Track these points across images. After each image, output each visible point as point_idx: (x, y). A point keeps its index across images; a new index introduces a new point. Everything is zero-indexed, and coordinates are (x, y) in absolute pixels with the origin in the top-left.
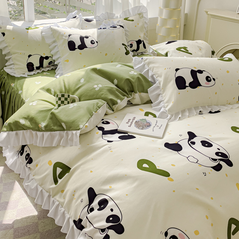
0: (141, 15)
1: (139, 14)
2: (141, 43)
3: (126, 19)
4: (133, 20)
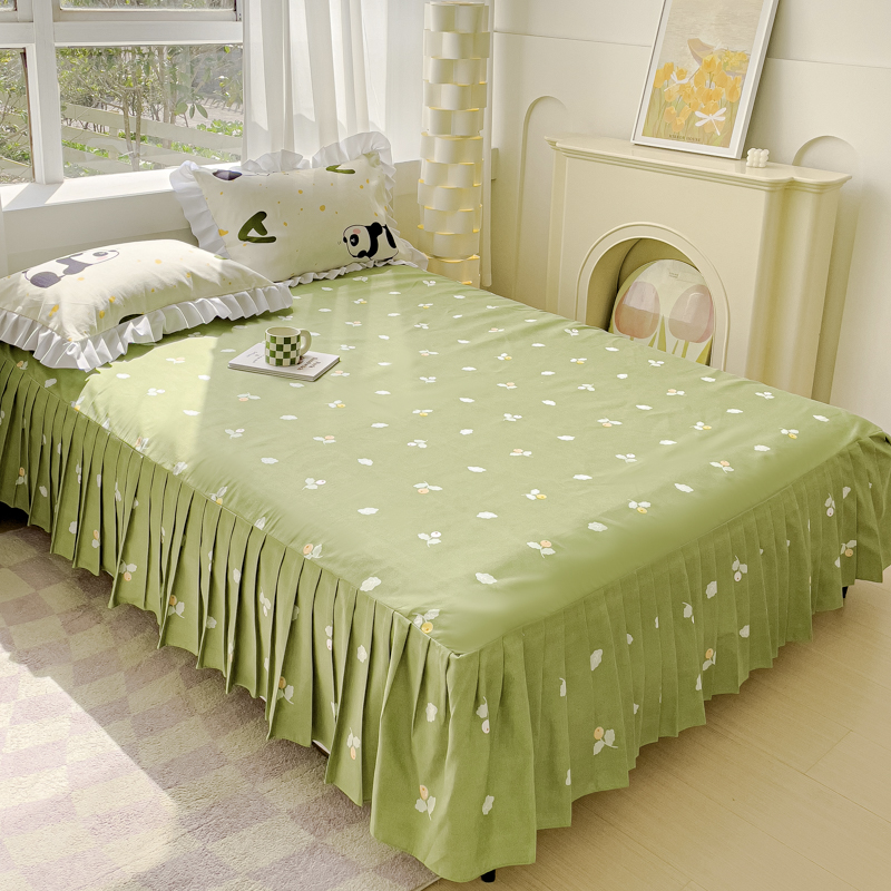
0: (372, 157)
1: (368, 156)
2: (381, 232)
3: (333, 169)
4: (352, 172)
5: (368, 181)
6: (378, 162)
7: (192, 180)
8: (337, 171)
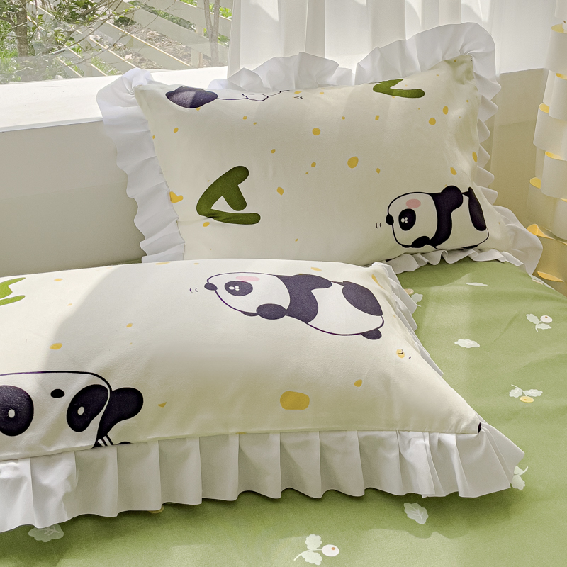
0: (460, 67)
1: (453, 63)
2: (459, 203)
3: (385, 88)
4: (419, 94)
5: (446, 110)
6: (469, 74)
7: (131, 104)
8: (390, 92)
